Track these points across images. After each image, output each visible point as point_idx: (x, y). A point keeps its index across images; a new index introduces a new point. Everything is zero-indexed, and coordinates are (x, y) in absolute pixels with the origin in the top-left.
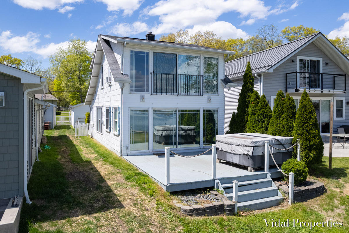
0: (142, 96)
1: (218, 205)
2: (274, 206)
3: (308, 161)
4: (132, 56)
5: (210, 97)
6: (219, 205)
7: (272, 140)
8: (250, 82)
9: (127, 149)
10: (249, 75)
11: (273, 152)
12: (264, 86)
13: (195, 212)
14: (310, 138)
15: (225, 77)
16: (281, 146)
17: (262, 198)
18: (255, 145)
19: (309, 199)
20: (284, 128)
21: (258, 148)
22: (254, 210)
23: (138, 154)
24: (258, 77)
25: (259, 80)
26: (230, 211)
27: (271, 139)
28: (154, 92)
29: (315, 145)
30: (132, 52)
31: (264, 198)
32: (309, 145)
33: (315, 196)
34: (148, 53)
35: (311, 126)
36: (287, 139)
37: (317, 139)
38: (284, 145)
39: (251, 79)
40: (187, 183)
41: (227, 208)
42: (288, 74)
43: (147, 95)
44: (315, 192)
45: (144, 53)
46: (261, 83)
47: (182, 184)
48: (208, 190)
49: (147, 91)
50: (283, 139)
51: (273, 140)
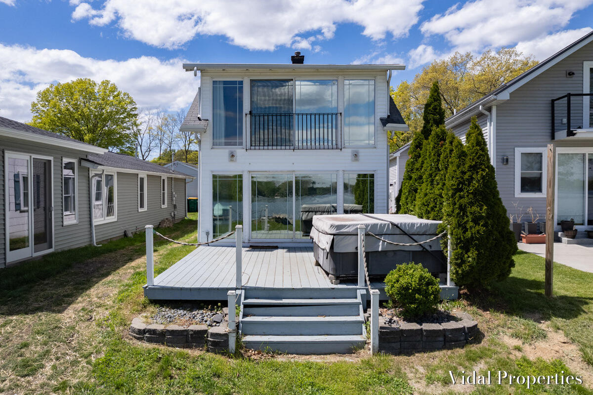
0: (232, 153)
1: (192, 330)
2: (339, 353)
3: (460, 272)
4: (214, 89)
5: (357, 152)
6: (195, 331)
7: (381, 224)
8: (434, 120)
9: (208, 237)
10: (432, 106)
11: (382, 248)
12: (497, 129)
13: (147, 335)
14: (466, 223)
15: (389, 114)
16: (406, 237)
17: (323, 333)
18: (338, 231)
19: (419, 352)
20: (436, 204)
21: (344, 238)
22: (288, 354)
23: (228, 244)
24: (487, 113)
25: (489, 117)
26: (214, 344)
27: (380, 222)
28: (251, 146)
29: (477, 239)
30: (214, 82)
31: (328, 335)
32: (464, 237)
33: (441, 346)
34: (241, 83)
35: (471, 196)
36: (426, 225)
37: (482, 226)
38: (413, 236)
39: (437, 113)
40: (181, 289)
41: (210, 338)
42: (555, 102)
43: (239, 152)
44: (441, 339)
45: (234, 83)
46: (492, 123)
47: (182, 289)
48: (219, 304)
49: (241, 144)
50: (413, 225)
51: (386, 224)
